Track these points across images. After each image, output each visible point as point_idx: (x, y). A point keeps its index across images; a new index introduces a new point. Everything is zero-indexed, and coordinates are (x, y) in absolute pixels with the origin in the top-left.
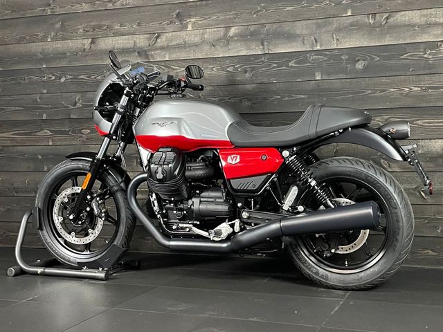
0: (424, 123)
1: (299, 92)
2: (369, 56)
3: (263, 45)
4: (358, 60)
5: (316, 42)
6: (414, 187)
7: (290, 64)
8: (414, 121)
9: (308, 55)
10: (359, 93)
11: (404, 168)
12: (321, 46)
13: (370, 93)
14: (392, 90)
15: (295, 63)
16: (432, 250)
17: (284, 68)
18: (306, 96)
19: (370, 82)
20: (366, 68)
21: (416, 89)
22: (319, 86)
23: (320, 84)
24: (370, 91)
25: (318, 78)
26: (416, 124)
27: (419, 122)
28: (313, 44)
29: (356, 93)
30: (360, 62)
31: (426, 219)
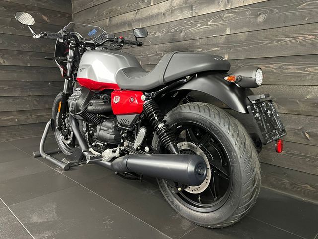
0: (315, 70)
1: (214, 45)
2: (269, 9)
3: (192, 10)
4: (260, 14)
5: (228, 2)
6: (300, 128)
7: (209, 23)
8: (305, 68)
9: (222, 14)
10: (258, 43)
11: (291, 111)
12: (231, 6)
13: (268, 44)
14: (288, 39)
15: (213, 22)
16: (310, 185)
17: (205, 27)
18: (219, 49)
19: (268, 33)
20: (266, 21)
21: (311, 37)
22: (228, 40)
23: (229, 38)
24: (267, 42)
25: (228, 33)
26: (307, 71)
27: (310, 69)
28: (225, 5)
29: (256, 44)
30: (261, 16)
31: (307, 157)
